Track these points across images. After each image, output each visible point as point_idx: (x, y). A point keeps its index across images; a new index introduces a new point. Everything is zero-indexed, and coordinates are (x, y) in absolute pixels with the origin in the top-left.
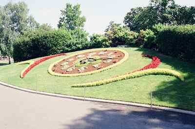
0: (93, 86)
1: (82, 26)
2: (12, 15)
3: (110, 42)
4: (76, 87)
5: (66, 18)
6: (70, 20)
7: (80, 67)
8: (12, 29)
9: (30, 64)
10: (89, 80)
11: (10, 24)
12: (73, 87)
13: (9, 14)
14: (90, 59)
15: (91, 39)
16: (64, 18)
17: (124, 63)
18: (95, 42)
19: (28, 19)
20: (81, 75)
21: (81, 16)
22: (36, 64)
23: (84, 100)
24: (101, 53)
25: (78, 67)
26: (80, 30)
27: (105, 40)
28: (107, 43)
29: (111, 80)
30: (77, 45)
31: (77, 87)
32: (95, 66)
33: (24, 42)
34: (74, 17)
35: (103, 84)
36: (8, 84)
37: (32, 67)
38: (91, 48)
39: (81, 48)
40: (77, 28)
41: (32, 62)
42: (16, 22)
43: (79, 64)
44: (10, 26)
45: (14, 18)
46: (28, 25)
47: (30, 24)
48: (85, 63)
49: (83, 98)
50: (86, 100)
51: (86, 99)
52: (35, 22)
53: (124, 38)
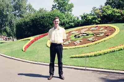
0: (91, 56)
1: (71, 11)
2: (14, 3)
3: (100, 19)
4: (74, 58)
5: (57, 5)
6: (61, 6)
7: (75, 41)
8: (15, 15)
9: (31, 40)
10: (86, 51)
11: (13, 11)
12: (72, 58)
13: (12, 3)
14: (83, 34)
15: (82, 18)
16: (56, 5)
17: (117, 36)
18: (86, 20)
19: (27, 7)
20: (78, 48)
21: (69, 3)
22: (36, 40)
23: (85, 70)
24: (93, 29)
25: (73, 40)
26: (69, 14)
27: (94, 18)
28: (97, 21)
29: (109, 50)
30: (70, 23)
31: (76, 57)
32: (90, 39)
33: (25, 22)
34: (64, 4)
35: (100, 55)
36: (12, 57)
37: (32, 42)
38: (82, 25)
39: (73, 25)
40: (66, 12)
41: (32, 38)
42: (18, 9)
43: (73, 38)
44: (13, 12)
45: (16, 6)
46: (28, 11)
47: (29, 10)
48: (79, 37)
49: (84, 68)
50: (87, 70)
51: (87, 68)
52: (33, 9)
53: (112, 15)
